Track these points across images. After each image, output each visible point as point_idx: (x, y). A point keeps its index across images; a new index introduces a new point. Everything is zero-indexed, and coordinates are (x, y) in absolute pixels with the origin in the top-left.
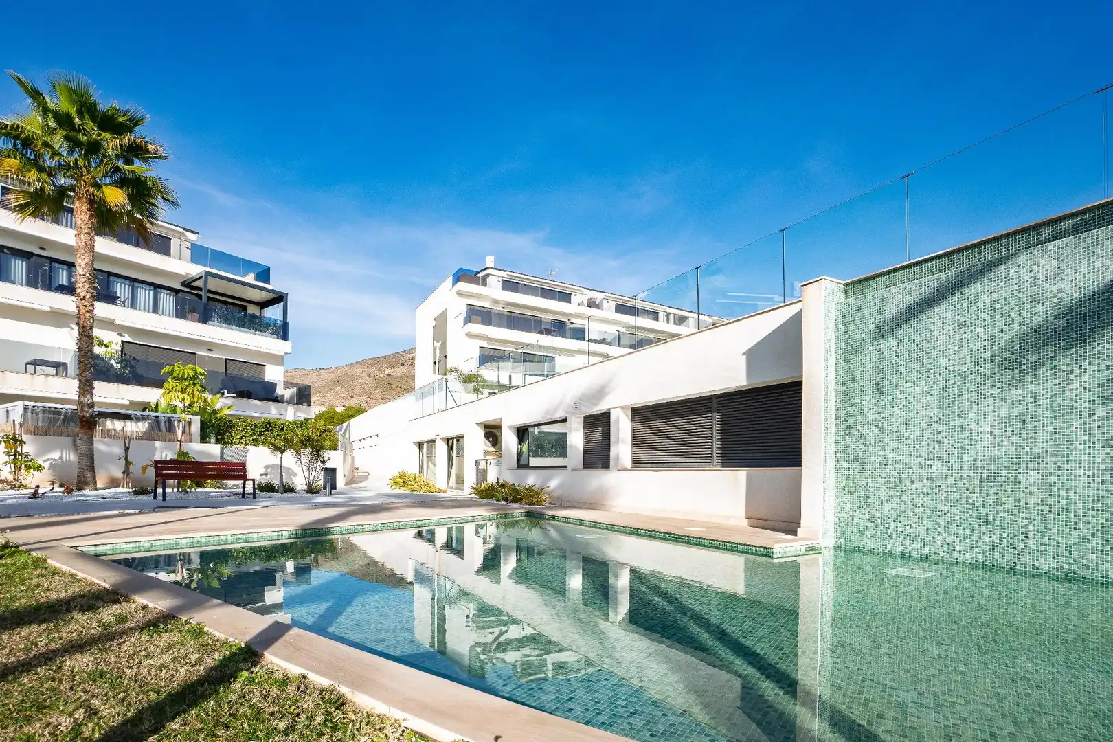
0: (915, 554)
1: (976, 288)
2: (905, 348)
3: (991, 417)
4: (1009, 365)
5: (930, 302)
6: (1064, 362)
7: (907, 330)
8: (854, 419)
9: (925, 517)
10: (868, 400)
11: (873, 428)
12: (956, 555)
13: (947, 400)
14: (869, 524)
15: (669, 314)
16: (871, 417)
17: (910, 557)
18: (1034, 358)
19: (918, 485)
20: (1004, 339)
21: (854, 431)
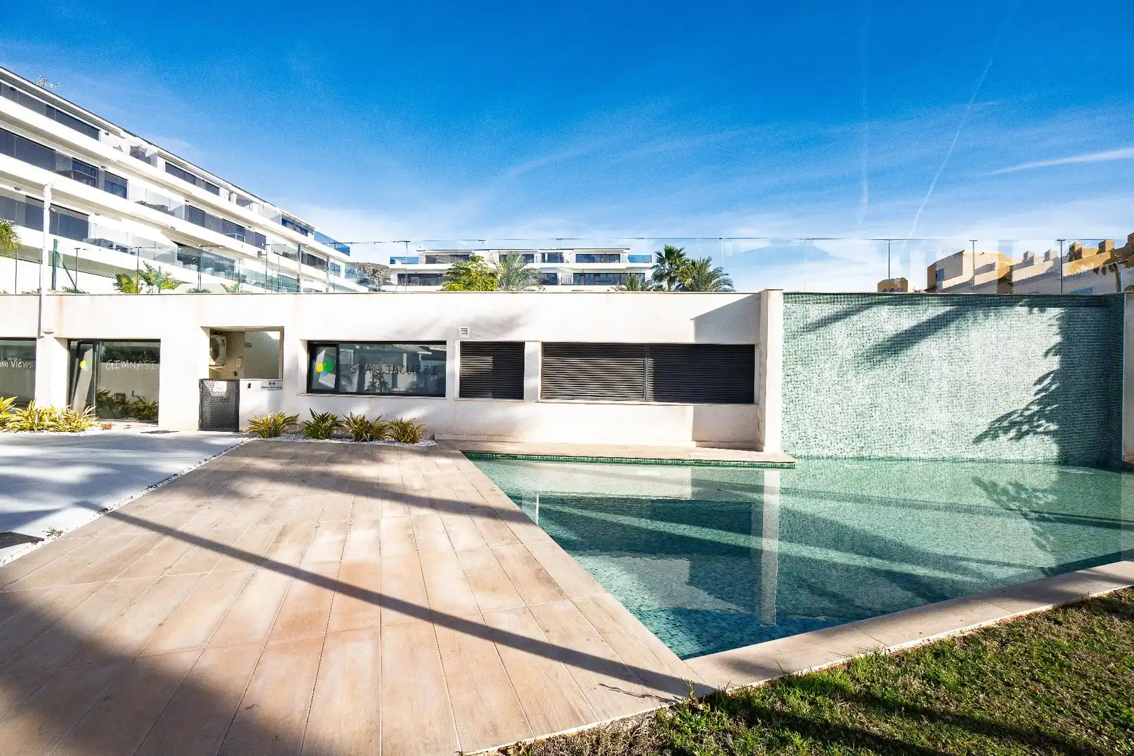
0: (825, 456)
1: (855, 318)
2: (820, 341)
3: (861, 384)
4: (869, 359)
5: (836, 318)
6: (889, 361)
7: (822, 331)
8: (790, 377)
9: (830, 435)
10: (799, 368)
11: (802, 384)
12: (845, 454)
13: (842, 374)
14: (799, 441)
15: (231, 192)
16: (801, 377)
17: (823, 458)
18: (879, 357)
19: (827, 418)
20: (868, 346)
21: (790, 385)
